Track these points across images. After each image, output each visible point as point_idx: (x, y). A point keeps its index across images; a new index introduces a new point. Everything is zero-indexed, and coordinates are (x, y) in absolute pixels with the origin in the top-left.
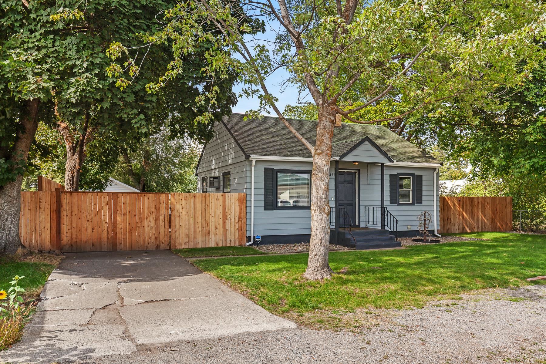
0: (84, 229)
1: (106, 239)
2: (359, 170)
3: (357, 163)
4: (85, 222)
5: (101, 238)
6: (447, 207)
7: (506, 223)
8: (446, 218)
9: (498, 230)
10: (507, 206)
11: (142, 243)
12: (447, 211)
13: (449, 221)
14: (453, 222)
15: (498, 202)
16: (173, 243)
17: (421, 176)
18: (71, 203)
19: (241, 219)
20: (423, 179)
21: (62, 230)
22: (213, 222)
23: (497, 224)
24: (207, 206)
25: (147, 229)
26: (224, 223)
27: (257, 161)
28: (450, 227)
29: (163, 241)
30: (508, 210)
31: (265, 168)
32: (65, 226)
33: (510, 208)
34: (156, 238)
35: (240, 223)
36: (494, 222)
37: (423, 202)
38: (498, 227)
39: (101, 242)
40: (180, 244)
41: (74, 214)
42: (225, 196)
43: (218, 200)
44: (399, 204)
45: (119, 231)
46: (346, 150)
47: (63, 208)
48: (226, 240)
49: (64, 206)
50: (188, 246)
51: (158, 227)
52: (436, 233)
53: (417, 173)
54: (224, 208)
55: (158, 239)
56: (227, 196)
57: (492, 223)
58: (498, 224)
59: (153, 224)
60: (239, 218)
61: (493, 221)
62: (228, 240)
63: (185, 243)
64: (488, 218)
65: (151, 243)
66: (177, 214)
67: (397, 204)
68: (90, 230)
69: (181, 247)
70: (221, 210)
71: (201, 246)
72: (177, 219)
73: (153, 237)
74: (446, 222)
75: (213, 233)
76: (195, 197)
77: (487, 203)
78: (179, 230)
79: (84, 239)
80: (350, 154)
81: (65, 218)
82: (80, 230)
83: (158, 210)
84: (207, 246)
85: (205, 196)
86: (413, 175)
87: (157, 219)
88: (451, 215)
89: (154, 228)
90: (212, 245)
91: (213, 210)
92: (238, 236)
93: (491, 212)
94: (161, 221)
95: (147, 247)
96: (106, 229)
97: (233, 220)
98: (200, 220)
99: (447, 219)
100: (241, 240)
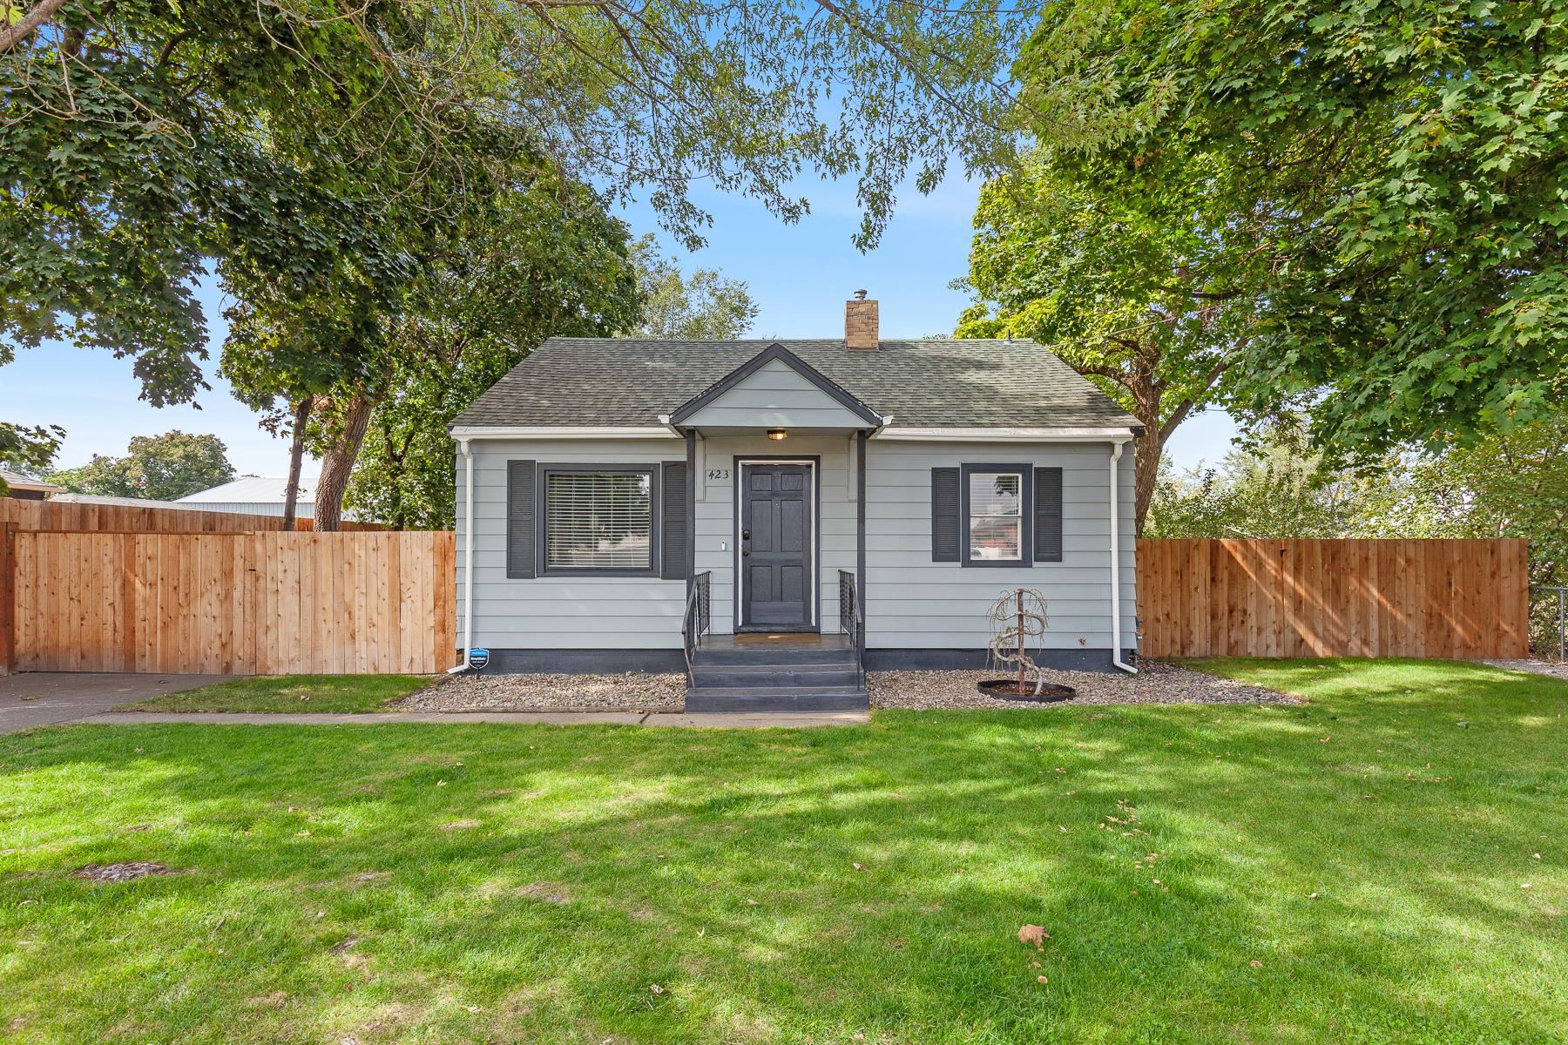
0: (62, 620)
1: (109, 644)
2: (817, 459)
3: (780, 436)
4: (64, 603)
5: (98, 641)
6: (1231, 574)
7: (1498, 628)
8: (1223, 608)
9: (1456, 655)
10: (1504, 571)
11: (192, 655)
12: (1231, 586)
13: (1238, 616)
14: (1252, 621)
15: (1456, 558)
16: (262, 658)
17: (1058, 472)
18: (34, 557)
19: (441, 603)
20: (1065, 482)
21: (16, 620)
22: (363, 609)
23: (1451, 631)
24: (346, 566)
25: (204, 622)
26: (397, 611)
27: (473, 443)
28: (1241, 636)
29: (241, 654)
30: (1505, 584)
31: (509, 462)
32: (22, 609)
33: (1515, 578)
34: (224, 646)
35: (439, 611)
36: (1441, 626)
37: (1064, 555)
38: (1457, 643)
39: (99, 649)
40: (278, 662)
41: (41, 582)
42: (397, 539)
43: (376, 549)
44: (968, 563)
45: (138, 625)
46: (696, 391)
47: (17, 570)
48: (399, 654)
49: (21, 565)
50: (299, 669)
51: (228, 617)
52: (1117, 661)
53: (1041, 461)
54: (396, 570)
55: (229, 647)
56: (402, 540)
57: (1429, 627)
58: (1459, 629)
59: (216, 610)
60: (436, 600)
61: (1434, 621)
62: (406, 658)
63: (291, 661)
64: (1411, 611)
65: (213, 657)
66: (271, 586)
67: (959, 564)
68: (75, 622)
69: (283, 671)
70: (385, 575)
71: (333, 669)
72: (271, 599)
73: (217, 644)
74: (1224, 622)
75: (362, 638)
76: (315, 541)
77: (1408, 561)
78: (277, 626)
79: (64, 642)
80: (716, 403)
81: (22, 591)
82: (54, 621)
83: (228, 574)
84: (348, 672)
85: (342, 540)
86: (1024, 468)
87: (227, 598)
88: (1245, 599)
89: (218, 620)
90: (363, 668)
91: (363, 577)
92: (431, 648)
93: (1422, 590)
94: (236, 604)
95: (202, 665)
96: (110, 619)
97: (419, 604)
98: (328, 602)
99: (1231, 612)
100: (441, 659)
